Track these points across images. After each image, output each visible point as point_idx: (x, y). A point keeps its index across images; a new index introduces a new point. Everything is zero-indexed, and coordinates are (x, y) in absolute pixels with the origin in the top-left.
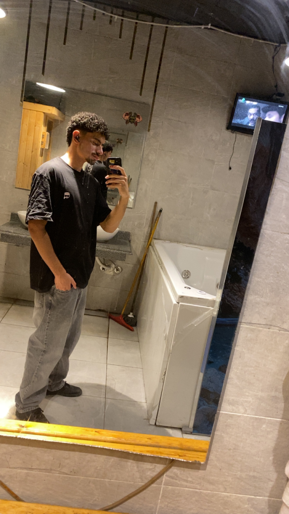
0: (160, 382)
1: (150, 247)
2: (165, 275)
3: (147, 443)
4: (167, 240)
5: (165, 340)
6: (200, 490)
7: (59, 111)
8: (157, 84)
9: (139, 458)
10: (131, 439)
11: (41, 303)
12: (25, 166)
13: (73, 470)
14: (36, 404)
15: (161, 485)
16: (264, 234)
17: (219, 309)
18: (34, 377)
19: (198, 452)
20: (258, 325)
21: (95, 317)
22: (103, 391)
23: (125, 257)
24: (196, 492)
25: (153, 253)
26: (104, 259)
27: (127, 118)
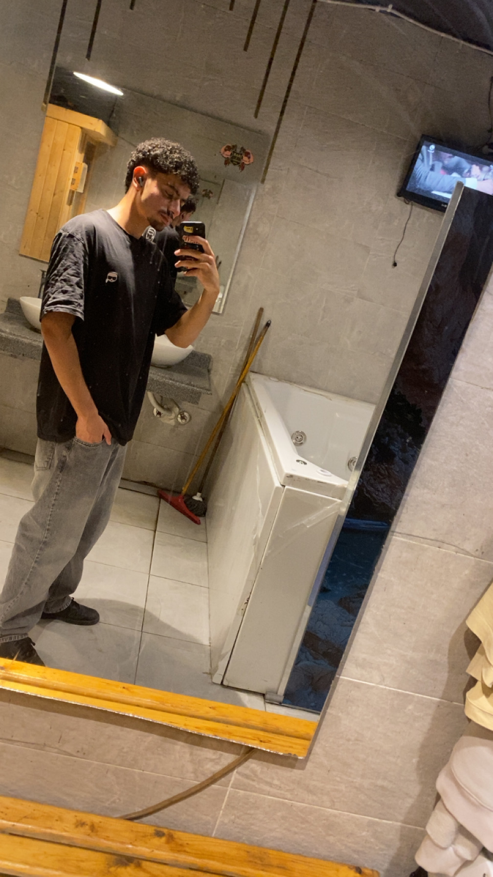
0: (237, 614)
1: (243, 384)
2: (264, 435)
3: (208, 716)
4: (274, 377)
5: (254, 545)
6: (291, 800)
7: (108, 128)
8: (285, 101)
9: (196, 740)
10: (182, 705)
11: (48, 460)
12: (39, 218)
13: (82, 749)
14: (24, 631)
15: (228, 787)
16: (452, 386)
17: (352, 503)
18: (24, 584)
19: (293, 738)
20: (422, 539)
21: (137, 494)
22: (140, 619)
23: (199, 397)
24: (284, 804)
25: (247, 395)
26: (162, 397)
27: (227, 155)
